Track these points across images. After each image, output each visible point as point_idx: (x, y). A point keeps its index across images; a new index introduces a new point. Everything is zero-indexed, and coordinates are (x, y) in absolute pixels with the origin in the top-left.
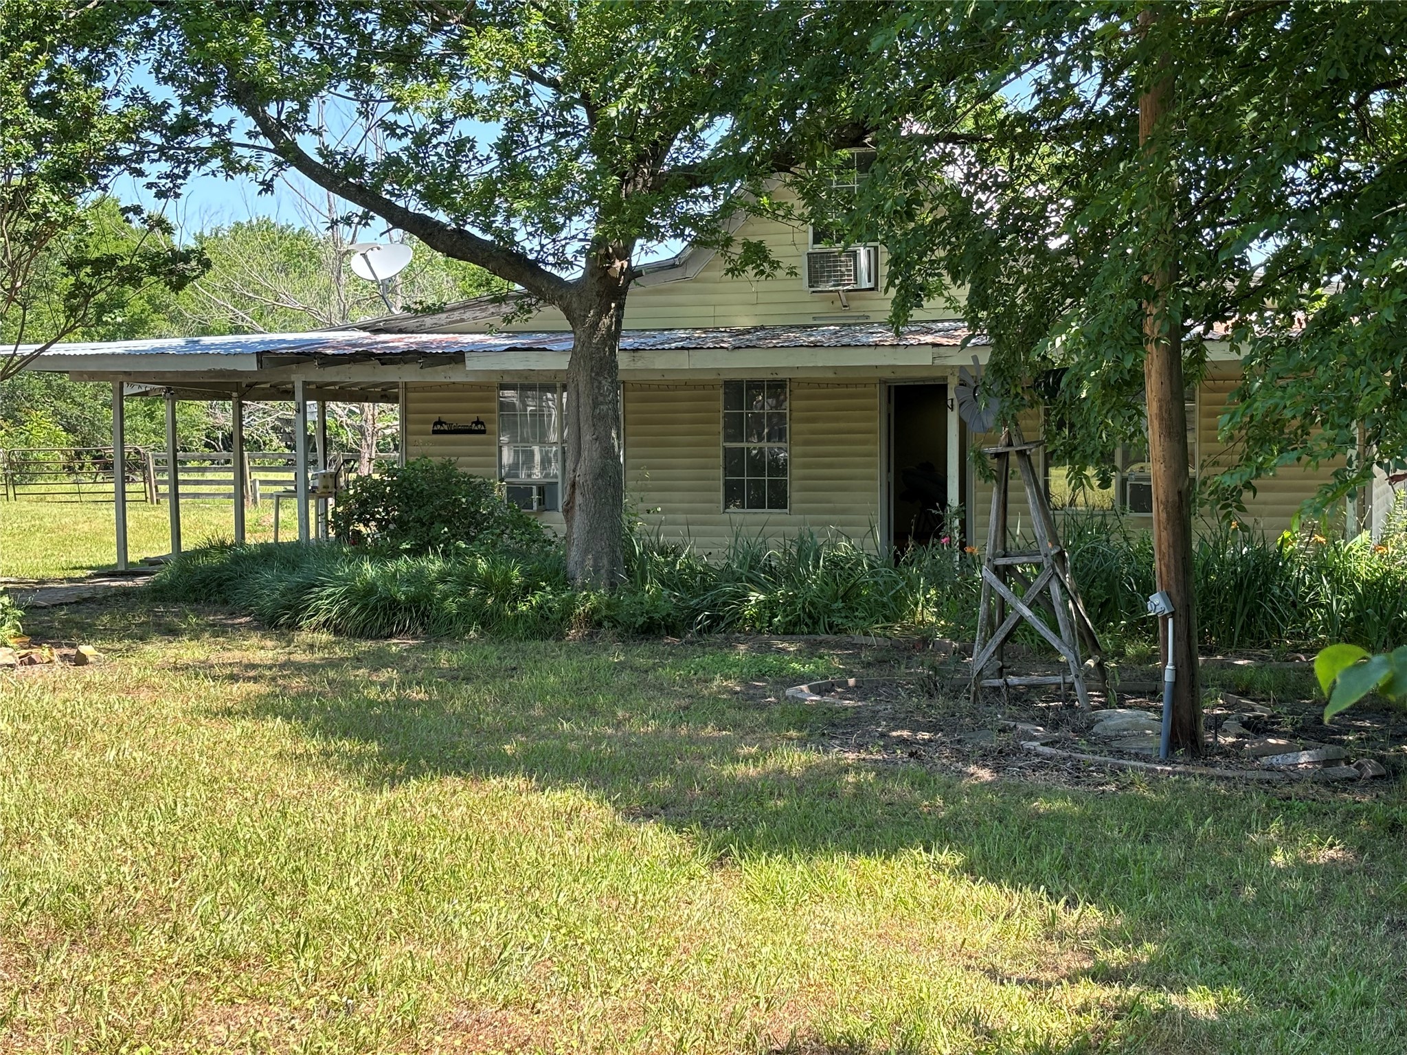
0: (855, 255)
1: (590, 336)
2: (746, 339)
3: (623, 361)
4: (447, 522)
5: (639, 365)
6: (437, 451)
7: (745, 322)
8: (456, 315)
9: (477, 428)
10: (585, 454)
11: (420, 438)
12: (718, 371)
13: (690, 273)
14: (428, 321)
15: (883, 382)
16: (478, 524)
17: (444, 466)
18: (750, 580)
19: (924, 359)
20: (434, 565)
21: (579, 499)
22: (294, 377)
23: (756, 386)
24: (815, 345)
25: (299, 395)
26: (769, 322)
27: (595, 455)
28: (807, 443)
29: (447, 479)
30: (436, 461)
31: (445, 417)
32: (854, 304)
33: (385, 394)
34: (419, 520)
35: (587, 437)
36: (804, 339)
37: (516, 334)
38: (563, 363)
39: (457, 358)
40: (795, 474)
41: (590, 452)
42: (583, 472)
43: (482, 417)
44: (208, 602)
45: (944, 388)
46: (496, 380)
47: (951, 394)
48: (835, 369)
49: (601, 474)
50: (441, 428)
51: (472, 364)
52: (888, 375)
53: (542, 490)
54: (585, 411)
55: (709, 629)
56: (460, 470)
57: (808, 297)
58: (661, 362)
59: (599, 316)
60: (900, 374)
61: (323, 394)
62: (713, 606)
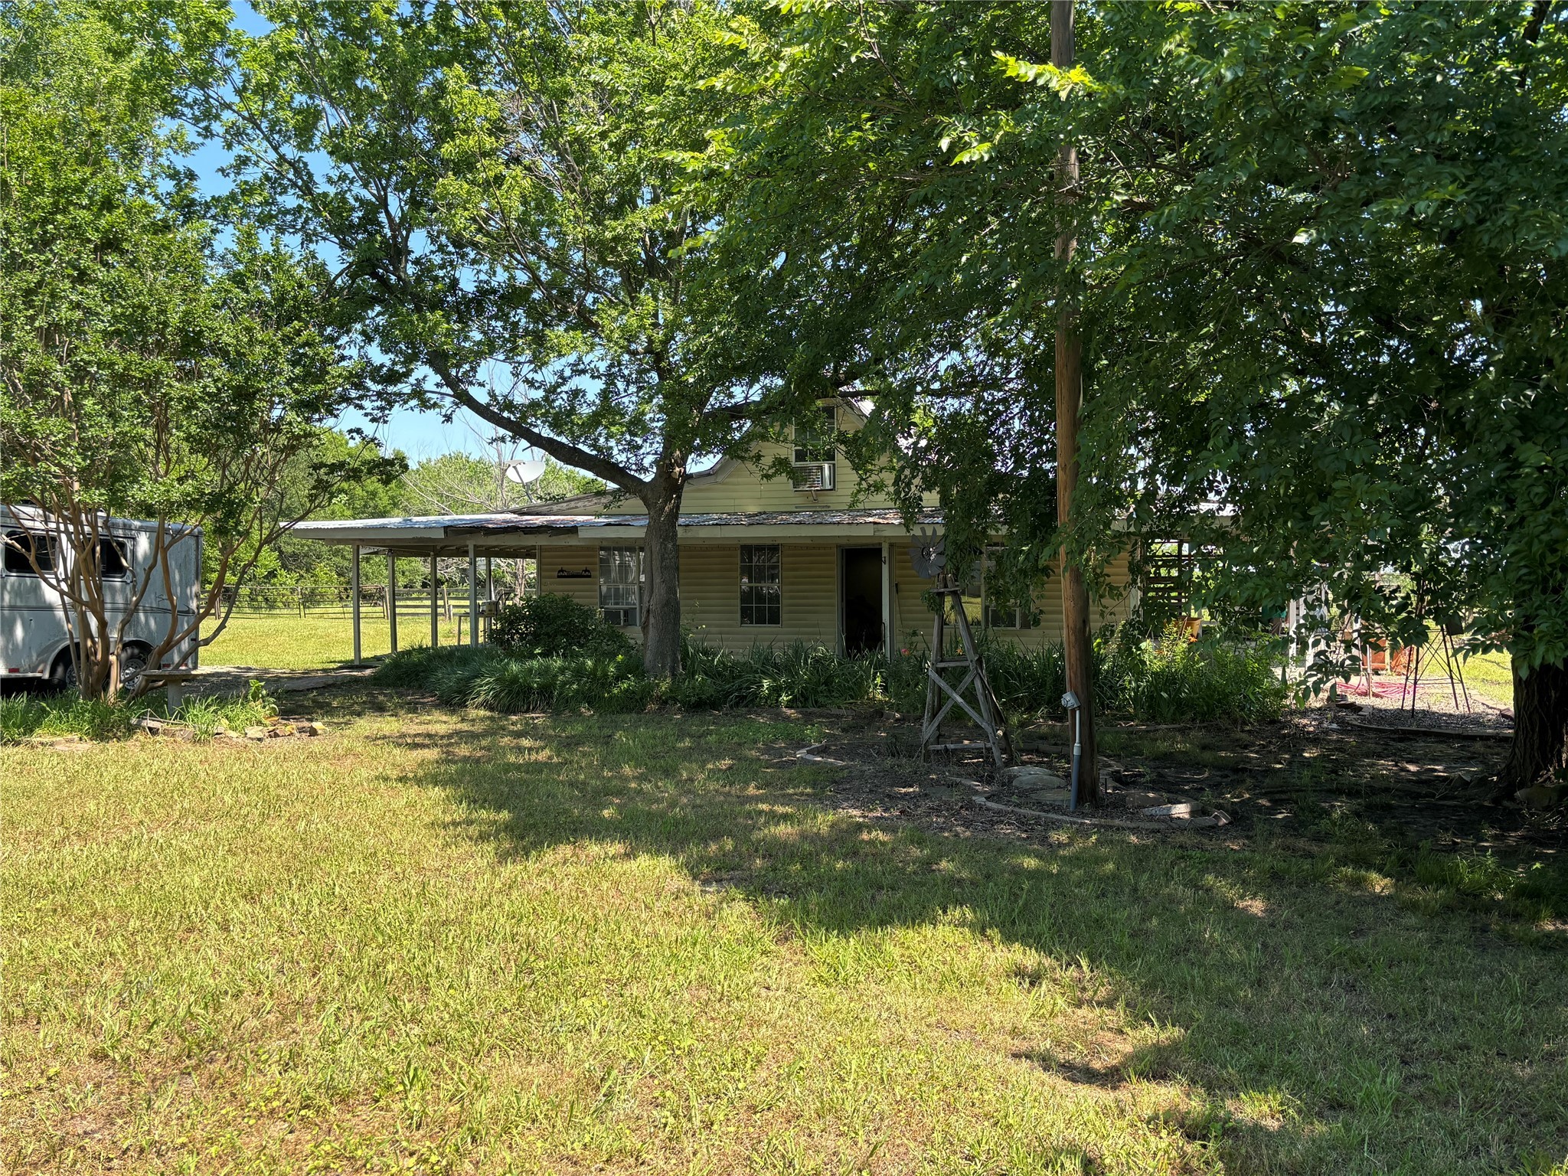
0: (821, 468)
1: (660, 516)
2: (756, 520)
3: (680, 532)
4: (565, 635)
5: (689, 535)
6: (560, 589)
7: (753, 509)
8: (573, 504)
9: (586, 574)
10: (656, 591)
11: (548, 581)
12: (739, 539)
13: (719, 479)
14: (555, 508)
15: (838, 546)
16: (586, 637)
17: (564, 599)
18: (763, 672)
19: (869, 532)
20: (557, 663)
21: (652, 620)
22: (468, 542)
23: (760, 548)
24: (800, 523)
25: (471, 553)
26: (768, 509)
27: (663, 592)
28: (793, 584)
29: (566, 607)
30: (559, 595)
31: (565, 567)
32: (820, 499)
33: (527, 553)
34: (547, 634)
35: (657, 580)
36: (791, 519)
37: (610, 516)
38: (641, 534)
39: (573, 530)
40: (785, 603)
41: (660, 590)
42: (654, 603)
43: (589, 567)
44: (410, 687)
45: (880, 550)
46: (597, 543)
47: (885, 554)
48: (812, 538)
49: (667, 603)
50: (563, 574)
51: (582, 534)
52: (844, 542)
53: (626, 612)
54: (656, 564)
55: (737, 704)
56: (576, 601)
57: (793, 494)
58: (703, 533)
59: (665, 503)
60: (852, 542)
61: (489, 553)
62: (740, 689)
